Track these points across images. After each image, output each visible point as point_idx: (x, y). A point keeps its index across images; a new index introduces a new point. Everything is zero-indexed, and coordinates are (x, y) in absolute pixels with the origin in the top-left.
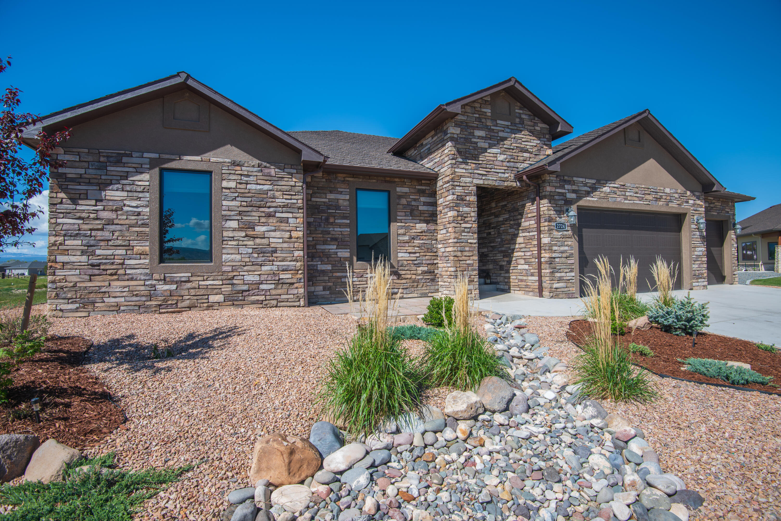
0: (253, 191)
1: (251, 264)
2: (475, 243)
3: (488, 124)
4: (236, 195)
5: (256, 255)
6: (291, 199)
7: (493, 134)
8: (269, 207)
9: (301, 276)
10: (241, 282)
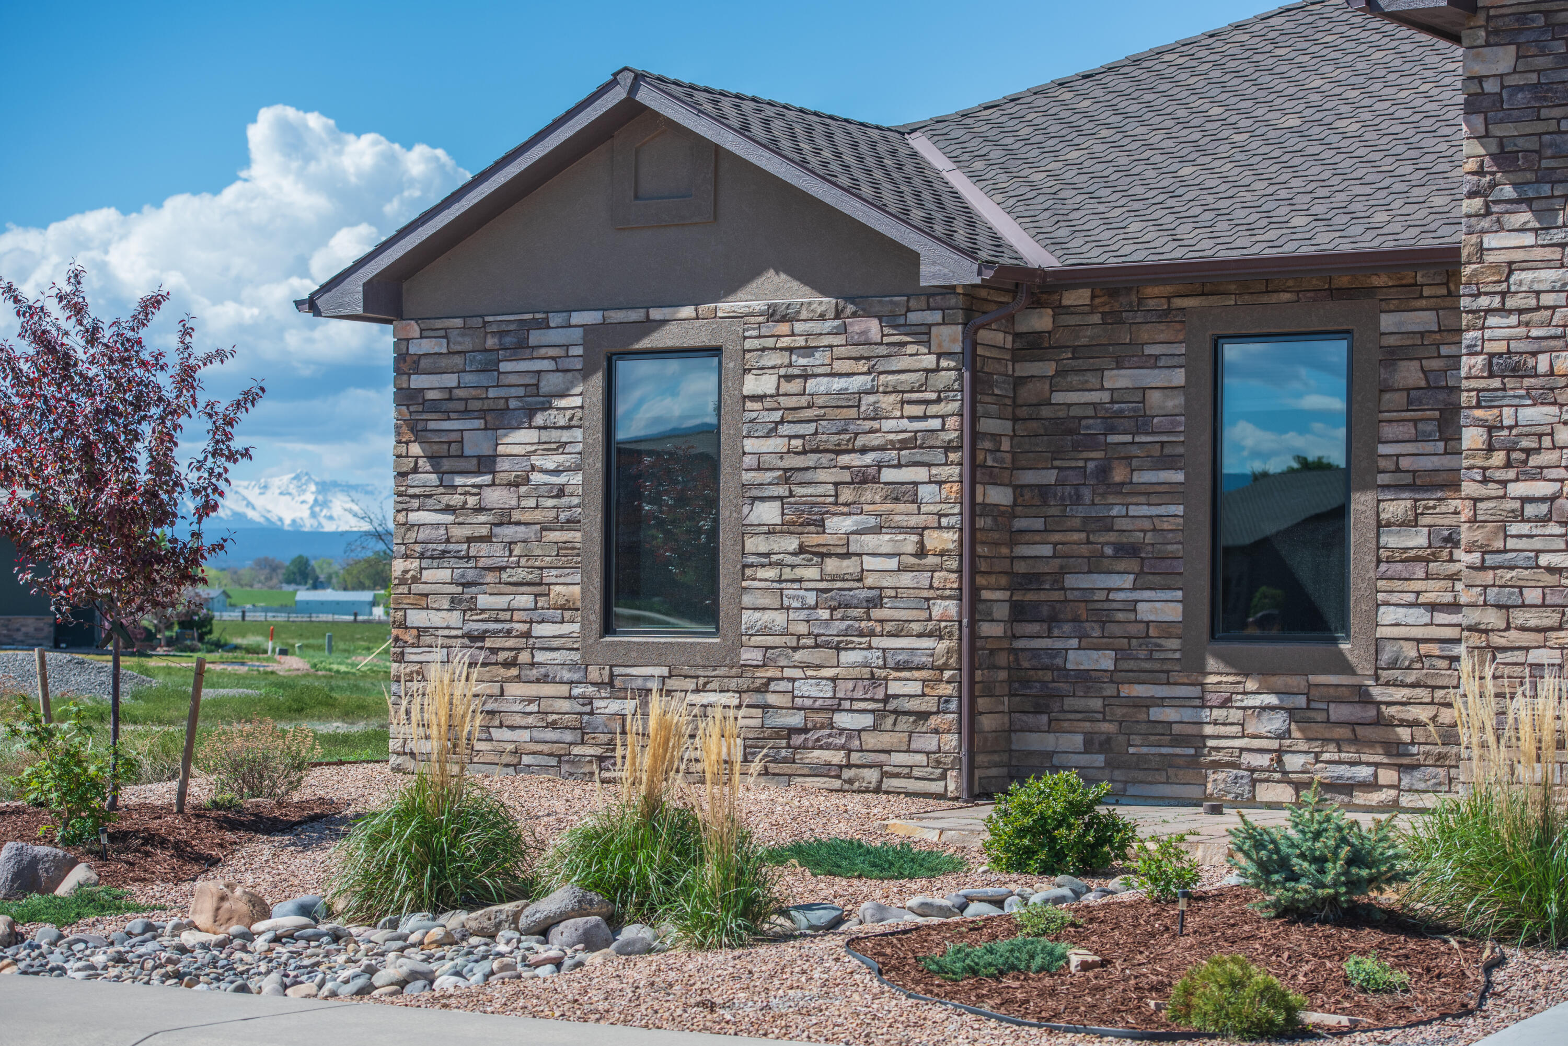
0: (820, 401)
1: (809, 642)
4: (777, 416)
5: (825, 614)
6: (925, 417)
8: (864, 451)
9: (951, 690)
10: (784, 701)
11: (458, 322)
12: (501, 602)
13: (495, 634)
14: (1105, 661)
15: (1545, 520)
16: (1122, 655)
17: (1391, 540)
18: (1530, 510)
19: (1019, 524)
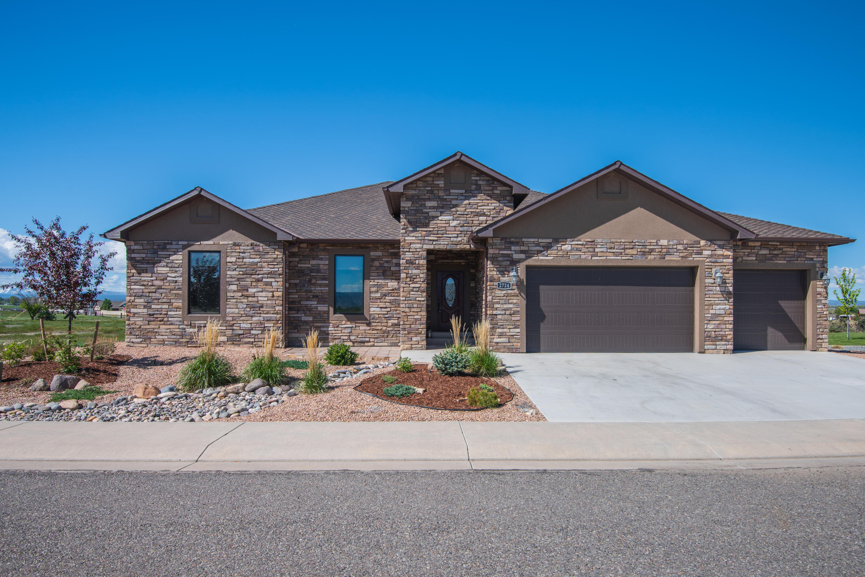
0: (248, 264)
1: (244, 315)
2: (423, 301)
3: (440, 194)
4: (236, 266)
5: (249, 309)
6: (274, 268)
7: (446, 203)
8: (258, 275)
9: (280, 325)
10: (238, 328)
11: (146, 242)
12: (159, 307)
13: (157, 314)
14: (311, 319)
15: (418, 291)
16: (314, 317)
17: (373, 295)
18: (415, 289)
19: (290, 291)
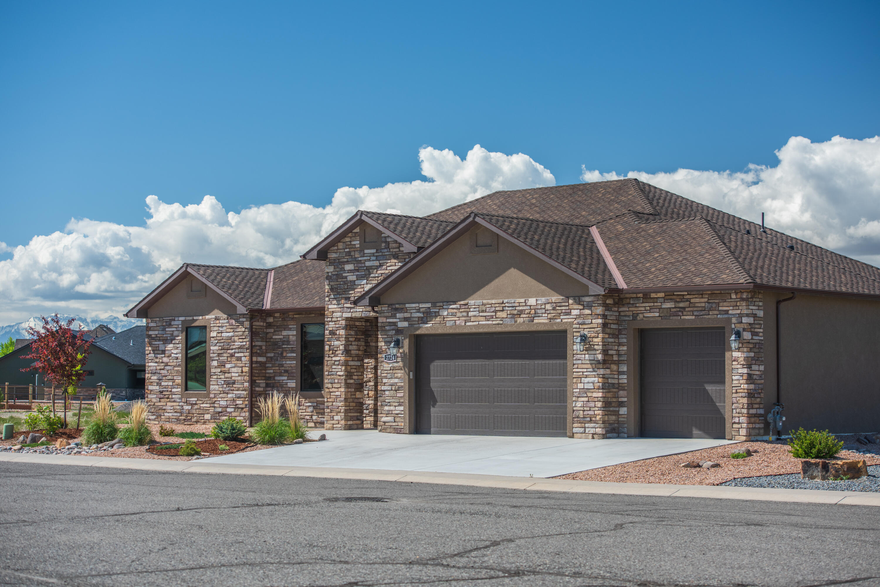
0: (224, 338)
1: (222, 392)
2: (343, 376)
3: (356, 256)
4: (216, 341)
5: (225, 386)
6: (243, 342)
7: (360, 265)
8: (232, 349)
9: (247, 402)
10: (218, 405)
11: (158, 319)
12: (166, 384)
13: (165, 391)
15: (338, 365)
16: (285, 394)
18: (336, 363)
19: (267, 365)
